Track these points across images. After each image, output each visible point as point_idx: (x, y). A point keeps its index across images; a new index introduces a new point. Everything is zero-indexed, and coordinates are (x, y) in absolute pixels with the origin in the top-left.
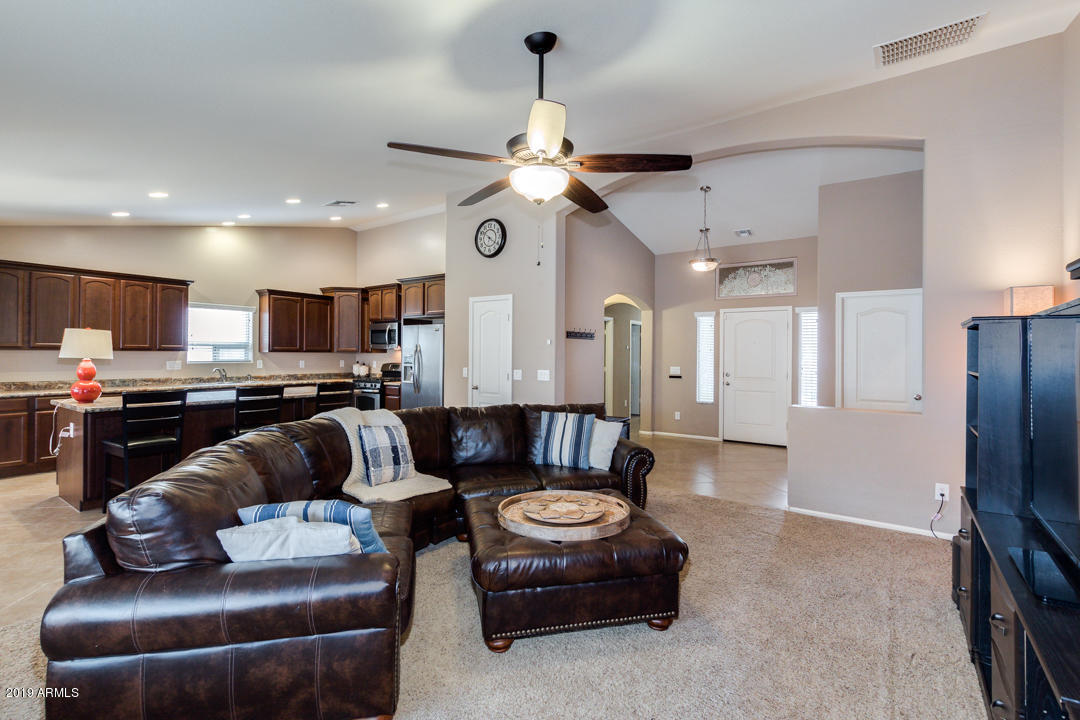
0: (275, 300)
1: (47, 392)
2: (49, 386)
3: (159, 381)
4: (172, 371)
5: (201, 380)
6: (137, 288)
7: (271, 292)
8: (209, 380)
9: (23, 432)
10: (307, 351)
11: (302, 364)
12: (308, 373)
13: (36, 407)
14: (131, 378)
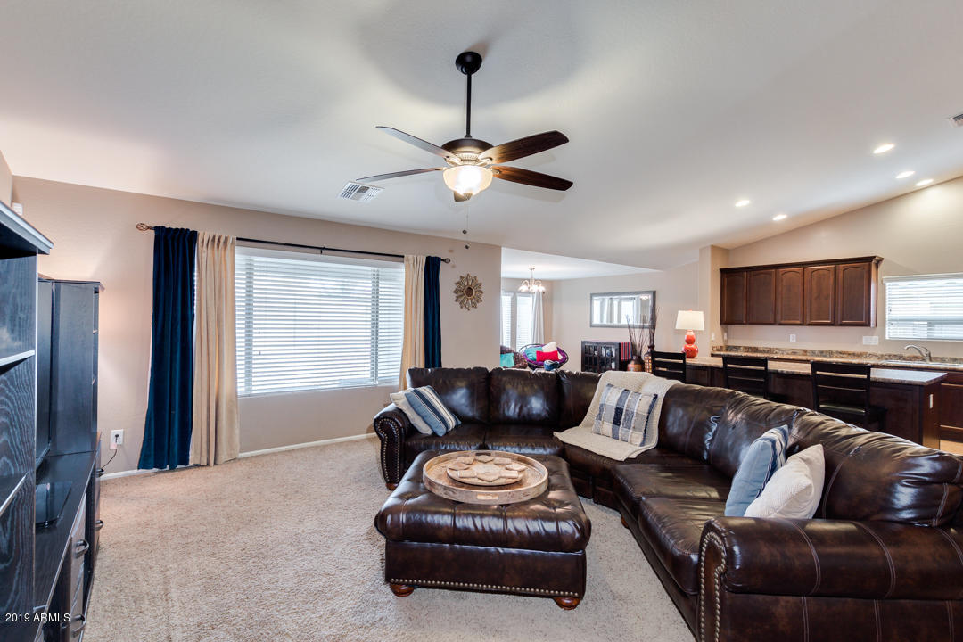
1: (766, 355)
2: (770, 351)
3: (854, 354)
4: (868, 346)
5: (900, 358)
8: (910, 359)
14: (828, 349)
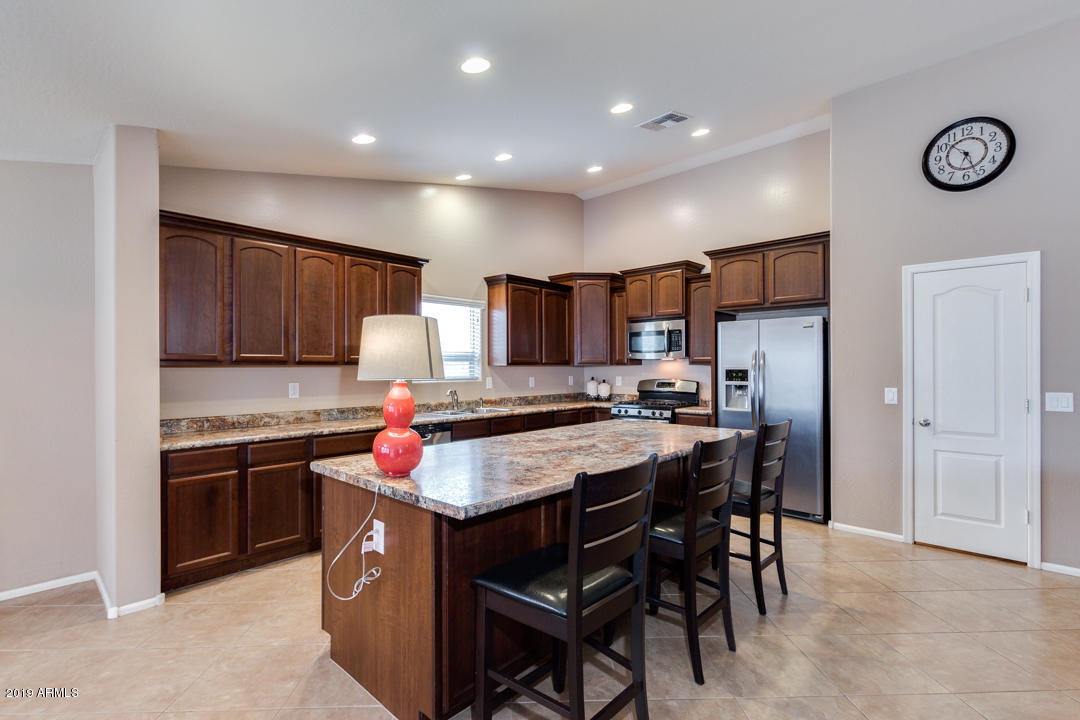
0: (515, 290)
6: (365, 269)
7: (511, 279)
9: (232, 505)
10: (546, 364)
11: (532, 381)
12: (539, 393)
13: (249, 462)
